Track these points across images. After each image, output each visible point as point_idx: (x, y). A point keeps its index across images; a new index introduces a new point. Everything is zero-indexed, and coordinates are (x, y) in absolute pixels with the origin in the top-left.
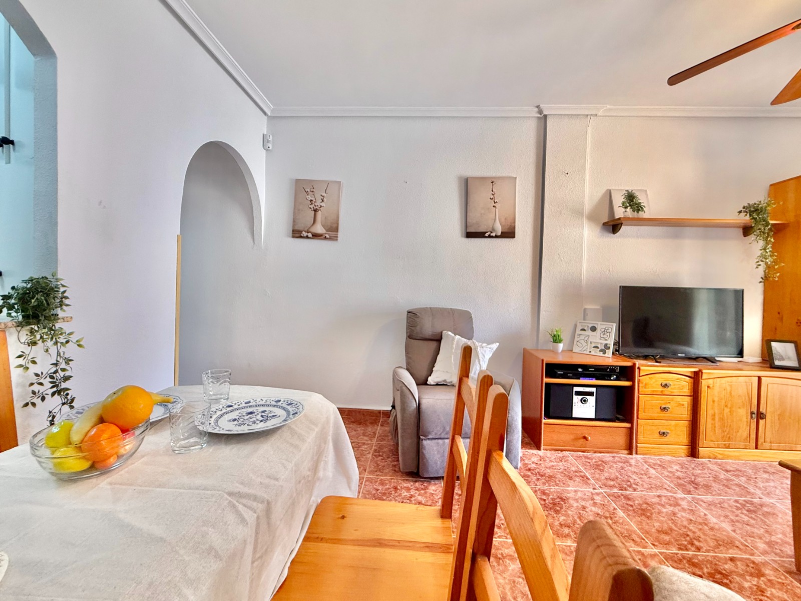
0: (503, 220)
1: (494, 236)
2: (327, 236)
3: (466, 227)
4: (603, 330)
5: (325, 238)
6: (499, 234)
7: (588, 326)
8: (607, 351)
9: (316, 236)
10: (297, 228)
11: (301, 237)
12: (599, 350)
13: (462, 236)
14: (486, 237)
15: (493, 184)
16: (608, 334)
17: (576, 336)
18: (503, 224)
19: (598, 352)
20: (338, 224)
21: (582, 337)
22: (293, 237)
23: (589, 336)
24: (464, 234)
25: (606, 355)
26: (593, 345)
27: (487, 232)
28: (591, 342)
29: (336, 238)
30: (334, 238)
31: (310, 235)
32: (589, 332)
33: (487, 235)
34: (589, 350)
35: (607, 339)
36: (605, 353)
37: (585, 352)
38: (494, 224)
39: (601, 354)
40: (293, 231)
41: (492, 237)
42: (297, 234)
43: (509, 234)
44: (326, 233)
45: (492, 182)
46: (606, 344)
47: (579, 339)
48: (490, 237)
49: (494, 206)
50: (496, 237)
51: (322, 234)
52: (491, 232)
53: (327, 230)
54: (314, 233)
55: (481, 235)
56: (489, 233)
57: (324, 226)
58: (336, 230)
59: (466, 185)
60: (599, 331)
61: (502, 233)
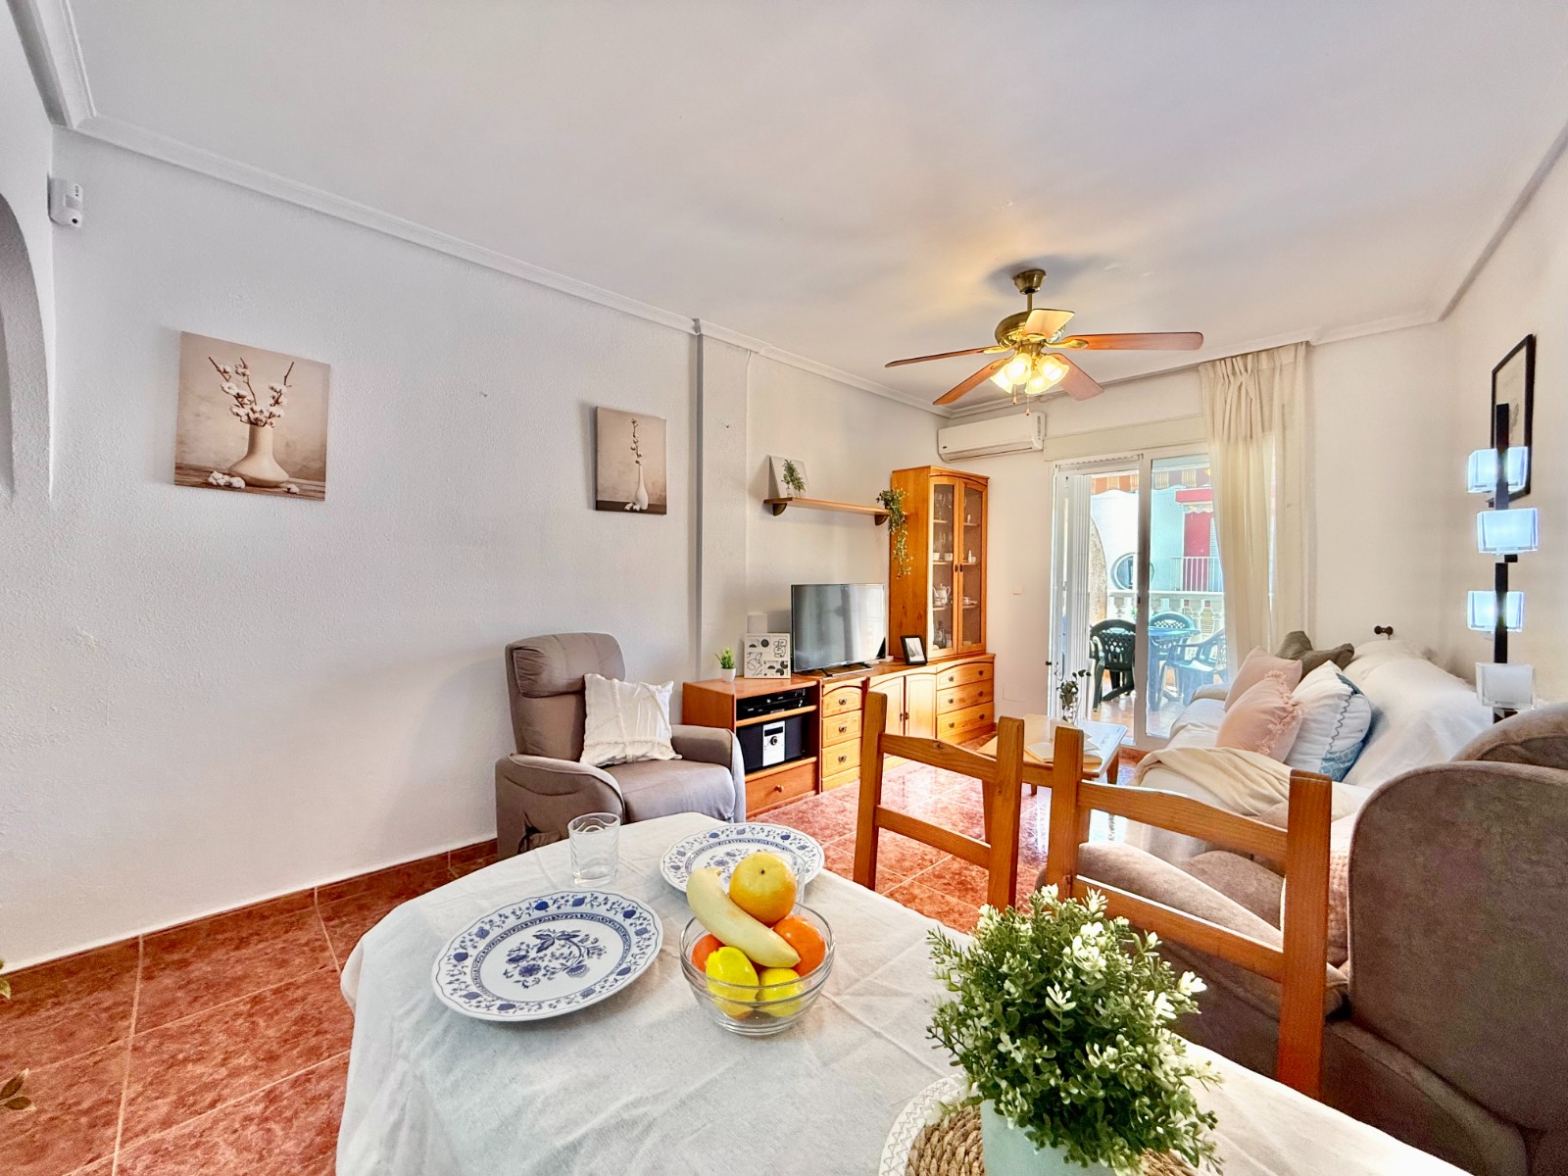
0: (650, 485)
1: (638, 509)
2: (294, 489)
3: (595, 491)
4: (776, 644)
5: (289, 491)
6: (645, 508)
7: (758, 641)
8: (784, 671)
9: (255, 485)
10: (192, 460)
11: (209, 485)
12: (775, 670)
13: (589, 507)
14: (627, 511)
15: (635, 424)
16: (782, 648)
17: (746, 655)
18: (651, 491)
19: (774, 675)
20: (325, 463)
21: (753, 656)
22: (179, 483)
23: (761, 653)
24: (592, 503)
25: (783, 677)
26: (768, 665)
27: (628, 503)
28: (765, 663)
29: (320, 495)
31: (238, 482)
32: (760, 648)
33: (628, 507)
34: (764, 674)
35: (782, 655)
36: (782, 674)
37: (759, 676)
38: (637, 491)
39: (778, 675)
40: (179, 468)
41: (635, 511)
42: (191, 475)
43: (658, 508)
44: (289, 482)
46: (783, 662)
47: (749, 659)
48: (632, 510)
49: (637, 462)
50: (641, 511)
51: (277, 482)
52: (634, 504)
53: (293, 475)
54: (252, 478)
55: (617, 507)
56: (631, 505)
57: (281, 464)
58: (321, 475)
59: (594, 421)
60: (771, 646)
61: (649, 505)
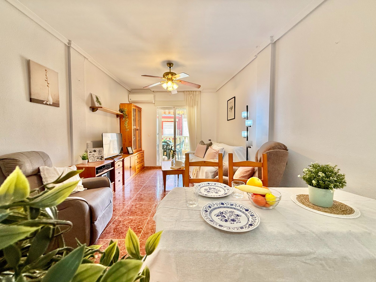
0: (53, 95)
1: (49, 104)
3: (30, 94)
4: (99, 151)
6: (51, 103)
7: (92, 150)
8: (102, 158)
12: (99, 159)
13: (27, 100)
14: (44, 104)
15: (46, 71)
16: (101, 152)
17: (89, 155)
18: (53, 98)
19: (99, 160)
21: (91, 155)
23: (94, 154)
24: (29, 99)
25: (103, 160)
26: (97, 158)
27: (45, 101)
28: (96, 157)
32: (93, 153)
33: (44, 103)
34: (96, 160)
35: (101, 154)
36: (102, 160)
37: (94, 161)
38: (48, 97)
39: (101, 160)
41: (48, 105)
43: (56, 105)
45: (46, 70)
46: (101, 156)
47: (90, 157)
48: (46, 104)
49: (47, 86)
50: (50, 105)
52: (47, 102)
55: (40, 102)
56: (46, 102)
59: (28, 64)
60: (97, 152)
61: (53, 103)
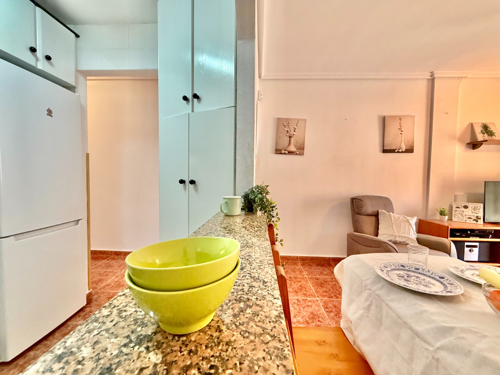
0: (406, 142)
2: (298, 153)
3: (383, 146)
4: (474, 208)
5: (296, 154)
6: (404, 150)
7: (461, 206)
9: (290, 153)
10: (279, 148)
11: (281, 153)
13: (380, 152)
14: (396, 152)
17: (453, 211)
18: (406, 144)
19: (472, 221)
20: (304, 145)
22: (276, 153)
24: (382, 150)
25: (478, 223)
26: (468, 217)
27: (397, 149)
28: (465, 215)
29: (303, 154)
30: (302, 154)
31: (286, 152)
32: (463, 209)
34: (464, 220)
36: (477, 221)
37: (462, 221)
38: (401, 144)
39: (475, 222)
40: (276, 150)
41: (400, 152)
42: (278, 151)
43: (410, 150)
44: (297, 151)
45: (400, 119)
46: (478, 216)
47: (455, 213)
48: (398, 152)
49: (401, 134)
50: (402, 152)
51: (294, 151)
52: (399, 149)
53: (297, 149)
54: (289, 151)
55: (392, 151)
57: (295, 147)
58: (303, 149)
59: (384, 121)
60: (470, 208)
61: (406, 150)
